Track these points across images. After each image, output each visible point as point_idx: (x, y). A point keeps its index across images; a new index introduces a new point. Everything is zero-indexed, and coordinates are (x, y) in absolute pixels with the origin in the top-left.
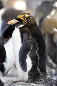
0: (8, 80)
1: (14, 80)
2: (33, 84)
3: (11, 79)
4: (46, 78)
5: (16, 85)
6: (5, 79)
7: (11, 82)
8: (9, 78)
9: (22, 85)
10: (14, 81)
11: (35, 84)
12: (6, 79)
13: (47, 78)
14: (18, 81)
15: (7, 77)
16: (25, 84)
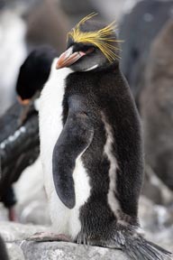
0: (23, 232)
1: (40, 234)
2: (97, 248)
3: (31, 230)
4: (132, 234)
5: (45, 249)
6: (13, 229)
7: (32, 240)
8: (26, 226)
9: (63, 249)
10: (41, 236)
11: (103, 251)
12: (17, 229)
13: (135, 235)
14: (53, 236)
15: (20, 225)
16: (74, 248)
